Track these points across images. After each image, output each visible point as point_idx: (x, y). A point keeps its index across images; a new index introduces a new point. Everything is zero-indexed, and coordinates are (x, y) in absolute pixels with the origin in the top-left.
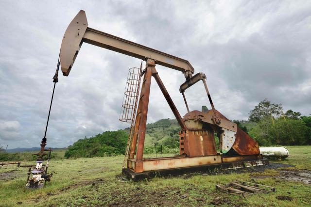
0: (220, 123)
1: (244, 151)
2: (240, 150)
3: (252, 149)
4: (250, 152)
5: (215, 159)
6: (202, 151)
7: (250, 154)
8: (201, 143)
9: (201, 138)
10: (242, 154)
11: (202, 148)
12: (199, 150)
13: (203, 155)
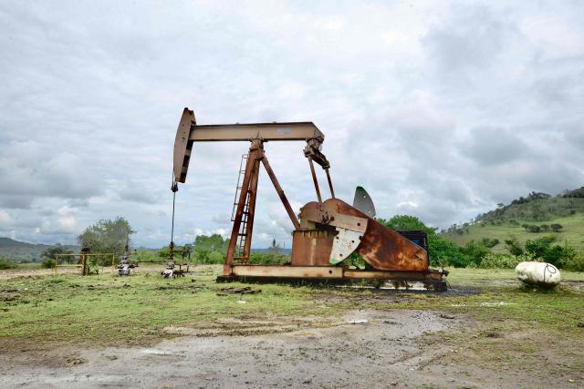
0: (333, 219)
1: (386, 264)
2: (377, 261)
3: (406, 261)
4: (401, 265)
5: (330, 272)
6: (312, 259)
7: (399, 268)
8: (313, 248)
9: (314, 242)
10: (381, 268)
11: (312, 254)
12: (306, 257)
13: (312, 264)
